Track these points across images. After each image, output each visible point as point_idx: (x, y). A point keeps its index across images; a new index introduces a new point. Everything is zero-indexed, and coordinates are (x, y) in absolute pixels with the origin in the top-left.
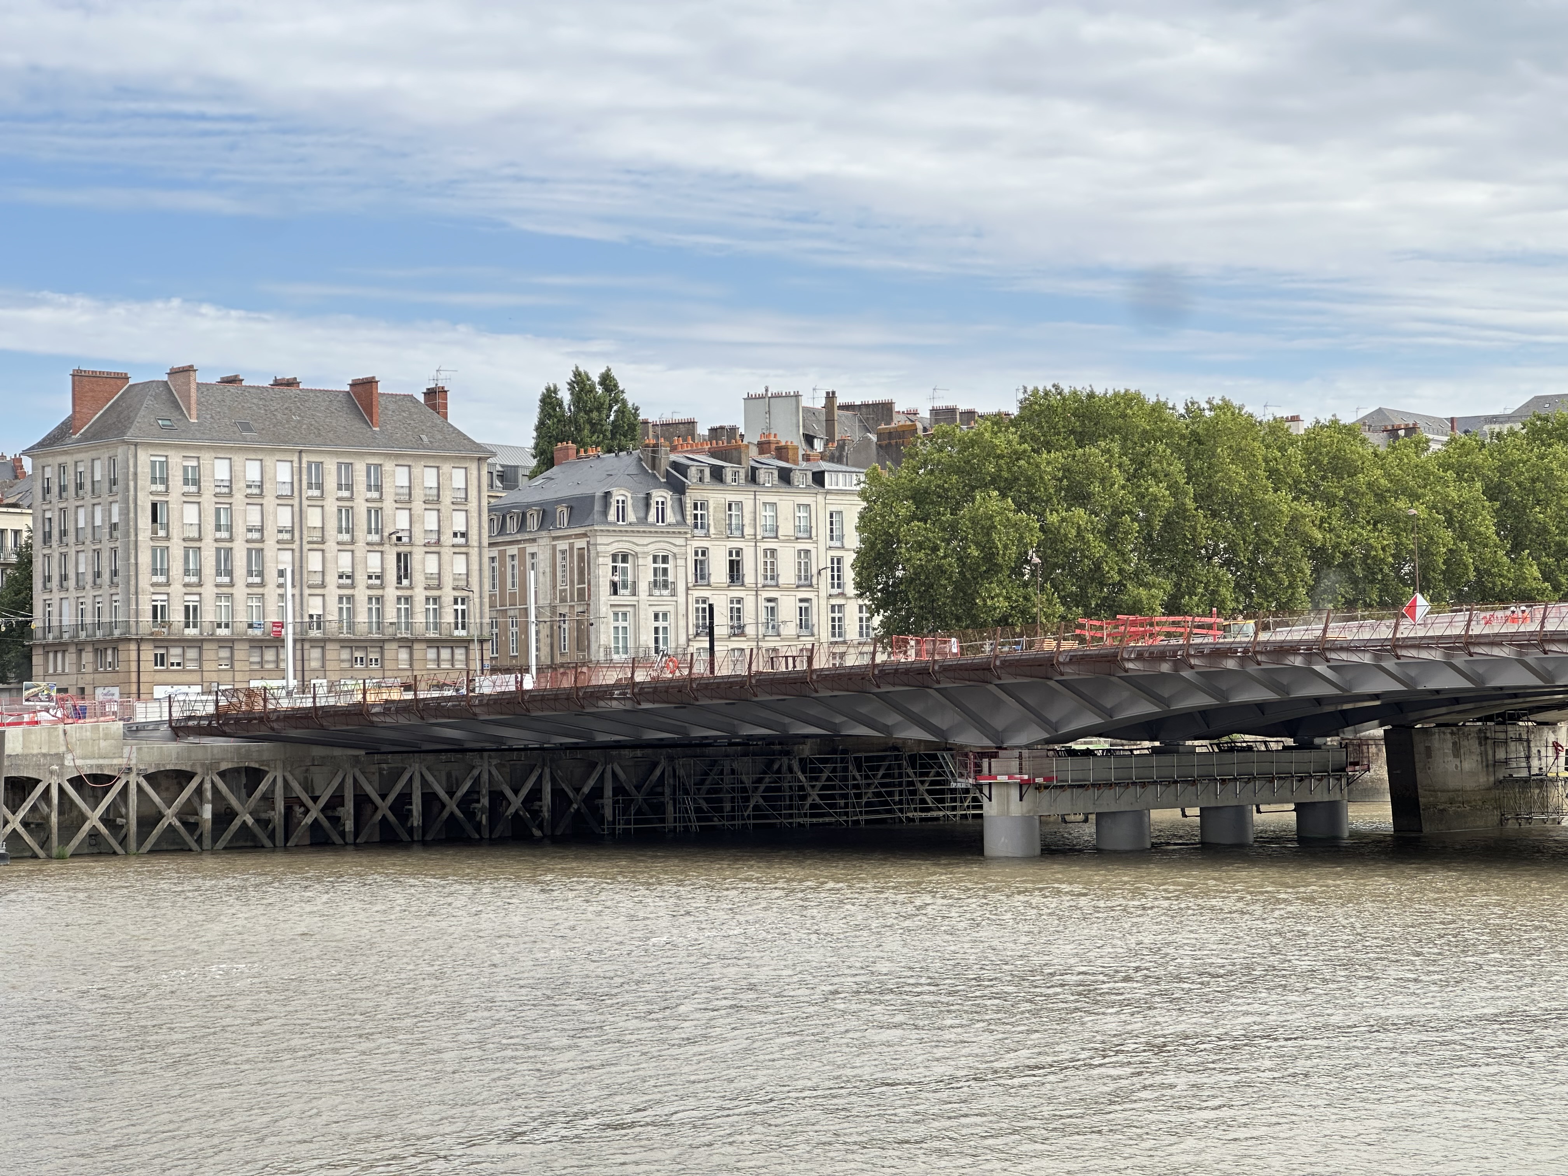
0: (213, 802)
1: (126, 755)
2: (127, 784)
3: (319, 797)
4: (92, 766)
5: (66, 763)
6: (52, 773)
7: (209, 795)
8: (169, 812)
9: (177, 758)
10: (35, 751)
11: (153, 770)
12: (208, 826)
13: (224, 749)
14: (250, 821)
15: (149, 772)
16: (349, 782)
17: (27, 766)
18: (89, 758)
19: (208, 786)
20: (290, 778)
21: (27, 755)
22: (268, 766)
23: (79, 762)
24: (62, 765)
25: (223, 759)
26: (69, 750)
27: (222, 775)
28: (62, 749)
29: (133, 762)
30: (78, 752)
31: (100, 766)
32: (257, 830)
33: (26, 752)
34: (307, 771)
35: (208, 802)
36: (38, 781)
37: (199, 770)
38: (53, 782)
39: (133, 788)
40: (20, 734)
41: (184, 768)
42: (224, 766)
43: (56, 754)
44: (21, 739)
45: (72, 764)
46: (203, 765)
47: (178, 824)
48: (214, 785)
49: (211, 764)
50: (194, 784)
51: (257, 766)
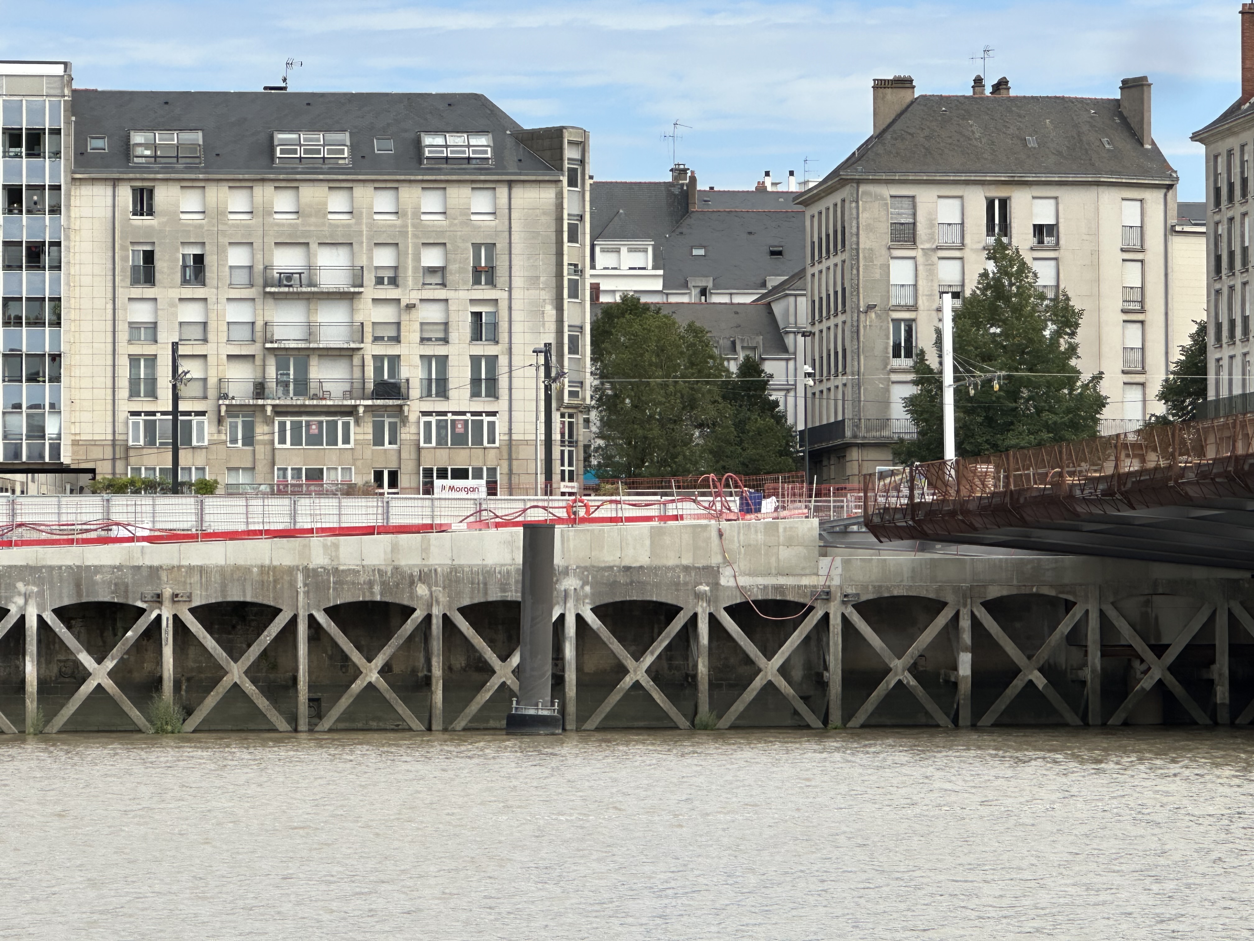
0: (975, 649)
1: (823, 572)
2: (826, 616)
3: (1167, 646)
4: (766, 587)
5: (723, 581)
6: (698, 596)
7: (967, 637)
8: (897, 664)
9: (913, 578)
10: (671, 562)
11: (871, 597)
12: (965, 687)
13: (996, 566)
14: (1040, 681)
15: (863, 598)
16: (1222, 624)
17: (657, 585)
18: (762, 575)
19: (965, 623)
20: (1112, 614)
21: (657, 568)
22: (1074, 593)
23: (743, 581)
24: (716, 585)
25: (993, 582)
26: (727, 563)
27: (991, 606)
28: (716, 560)
29: (836, 582)
30: (743, 564)
31: (778, 588)
32: (1053, 696)
33: (657, 562)
34: (1147, 603)
35: (965, 650)
36: (678, 609)
37: (950, 598)
38: (699, 610)
39: (836, 623)
40: (647, 533)
41: (923, 594)
42: (994, 592)
43: (704, 568)
44: (648, 542)
45: (732, 583)
46: (957, 590)
47: (913, 682)
48: (976, 623)
49: (971, 588)
50: (942, 620)
51: (1053, 593)
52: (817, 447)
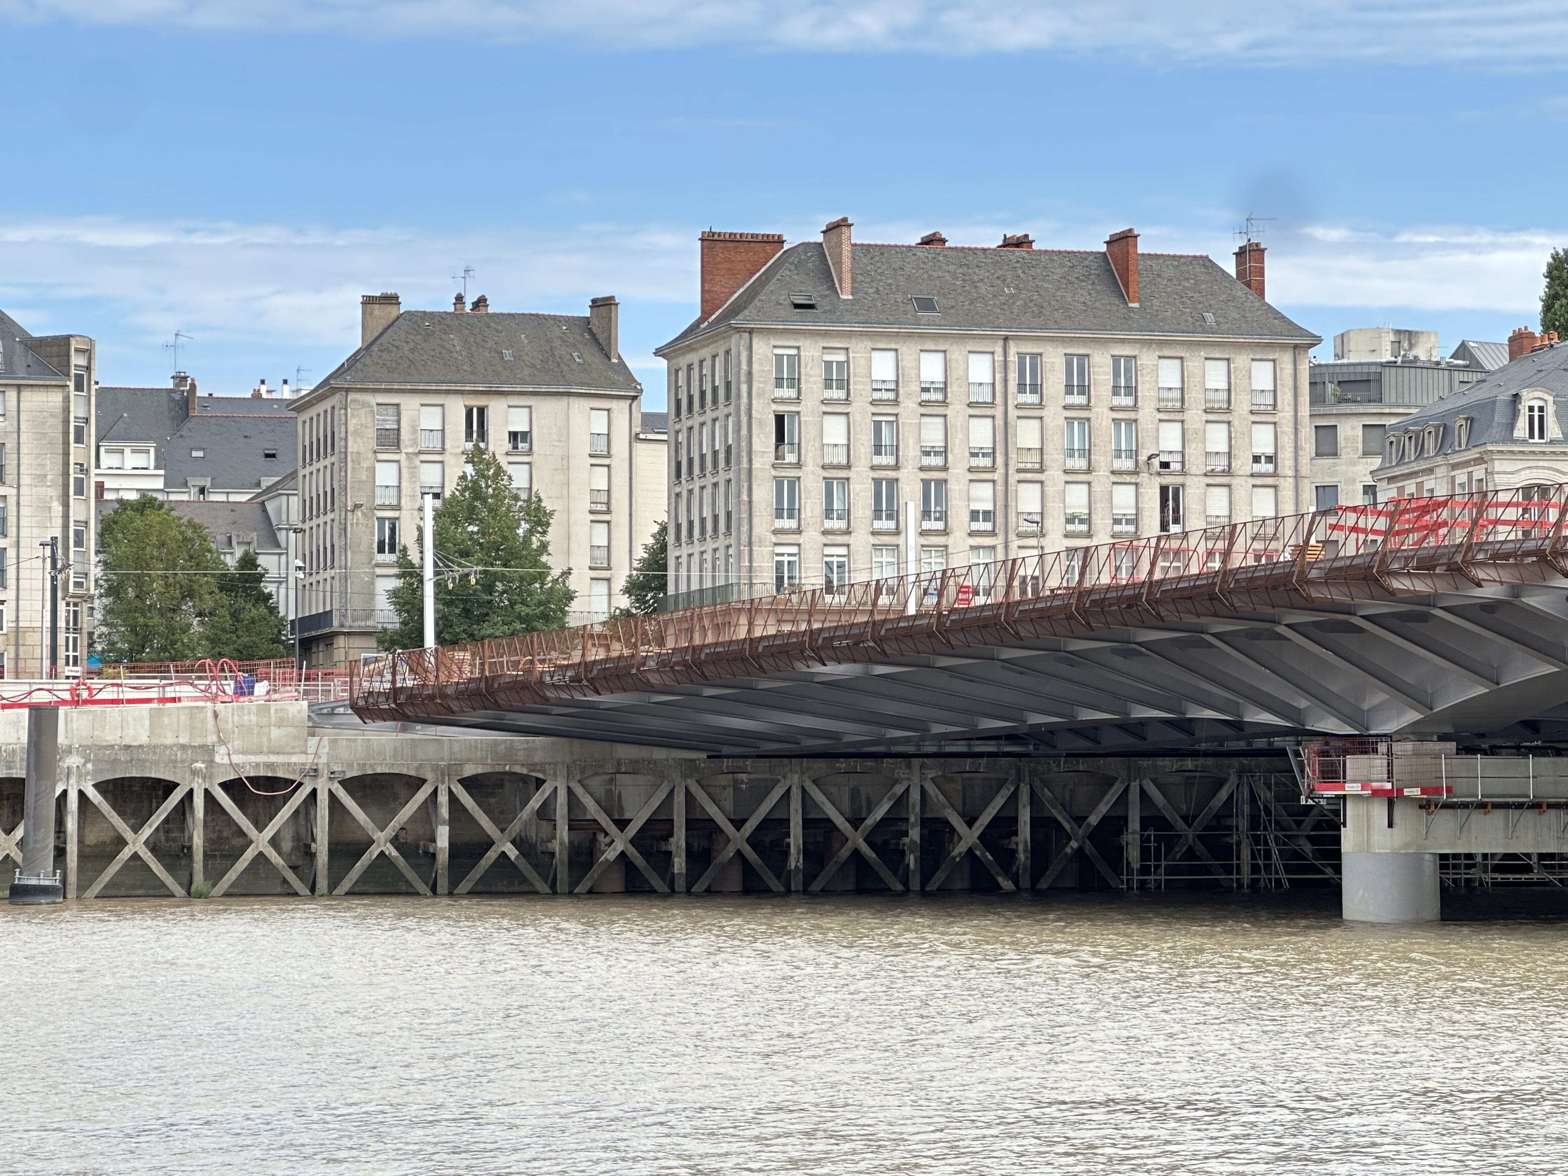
0: (452, 822)
1: (311, 750)
2: (314, 792)
3: (630, 820)
4: (258, 765)
5: (218, 759)
6: (194, 773)
7: (444, 812)
8: (380, 836)
9: (395, 757)
10: (169, 741)
11: (355, 773)
12: (443, 857)
13: (472, 746)
14: (512, 853)
15: (349, 775)
16: (680, 799)
17: (156, 763)
18: (254, 753)
19: (443, 799)
20: (579, 791)
21: (156, 747)
22: (544, 772)
23: (237, 759)
24: (211, 763)
25: (468, 760)
26: (222, 742)
27: (466, 783)
28: (211, 739)
29: (324, 760)
30: (236, 743)
31: (270, 766)
32: (524, 866)
33: (155, 741)
34: (611, 781)
35: (443, 823)
36: (175, 785)
37: (429, 775)
38: (195, 786)
39: (323, 799)
40: (146, 715)
41: (404, 771)
42: (469, 771)
43: (201, 747)
44: (147, 723)
45: (226, 761)
46: (436, 768)
47: (394, 853)
48: (453, 799)
49: (449, 766)
50: (422, 795)
51: (524, 771)
52: (306, 635)
